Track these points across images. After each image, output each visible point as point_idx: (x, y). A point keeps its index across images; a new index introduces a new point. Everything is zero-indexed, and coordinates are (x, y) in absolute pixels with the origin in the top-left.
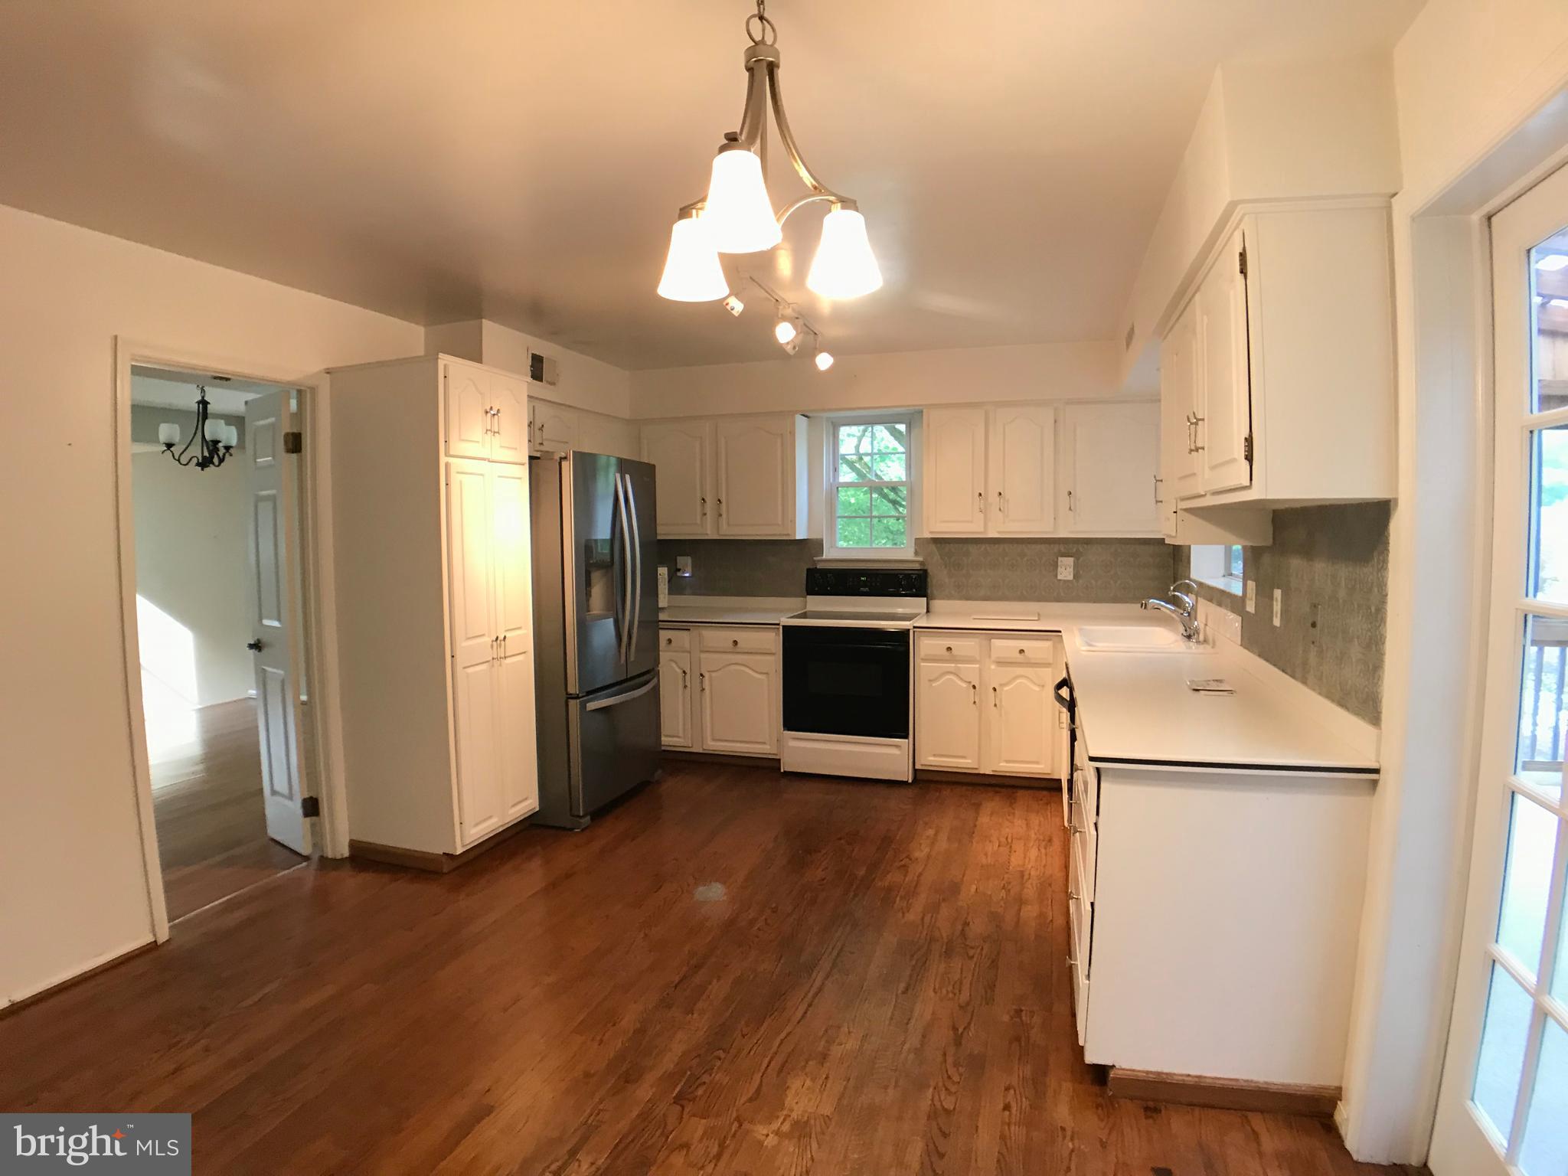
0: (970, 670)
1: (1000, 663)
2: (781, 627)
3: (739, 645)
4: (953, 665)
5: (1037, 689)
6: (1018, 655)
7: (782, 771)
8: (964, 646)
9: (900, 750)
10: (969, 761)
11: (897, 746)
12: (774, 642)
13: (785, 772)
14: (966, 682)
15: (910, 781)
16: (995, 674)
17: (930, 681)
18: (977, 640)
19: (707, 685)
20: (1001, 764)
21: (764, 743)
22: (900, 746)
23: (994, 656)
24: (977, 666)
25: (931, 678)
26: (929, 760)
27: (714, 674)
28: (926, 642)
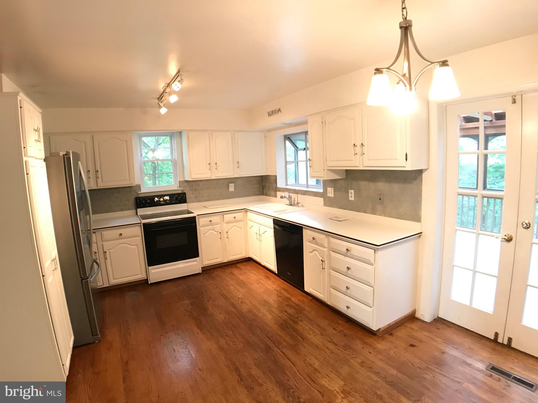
0: (217, 227)
1: (227, 223)
2: (142, 224)
3: (122, 235)
4: (212, 226)
5: (239, 229)
6: (234, 219)
7: (149, 283)
8: (215, 219)
9: (197, 262)
10: (220, 259)
11: (195, 261)
12: (138, 232)
13: (151, 283)
14: (217, 232)
15: (201, 272)
16: (226, 227)
17: (204, 234)
18: (219, 216)
19: (108, 257)
20: (230, 257)
21: (139, 274)
22: (196, 261)
23: (225, 221)
24: (220, 225)
25: (205, 233)
26: (208, 262)
27: (110, 251)
28: (201, 220)
